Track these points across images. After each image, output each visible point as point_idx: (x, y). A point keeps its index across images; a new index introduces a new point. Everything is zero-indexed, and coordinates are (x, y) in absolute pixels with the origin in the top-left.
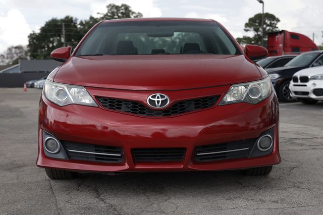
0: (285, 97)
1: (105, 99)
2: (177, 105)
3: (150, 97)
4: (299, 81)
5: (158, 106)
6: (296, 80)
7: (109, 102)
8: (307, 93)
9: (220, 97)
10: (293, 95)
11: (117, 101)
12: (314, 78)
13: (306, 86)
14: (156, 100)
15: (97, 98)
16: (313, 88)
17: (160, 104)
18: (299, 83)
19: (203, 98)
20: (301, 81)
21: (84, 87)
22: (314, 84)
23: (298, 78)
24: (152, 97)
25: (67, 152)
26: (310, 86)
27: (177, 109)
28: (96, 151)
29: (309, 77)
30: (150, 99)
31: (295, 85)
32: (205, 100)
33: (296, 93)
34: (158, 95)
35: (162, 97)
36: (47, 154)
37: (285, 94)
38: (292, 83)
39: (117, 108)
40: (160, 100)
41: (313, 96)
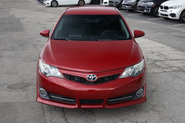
0: (156, 15)
1: (67, 75)
2: (100, 79)
3: (88, 76)
4: (164, 9)
5: (92, 80)
6: (162, 7)
7: (69, 77)
8: (167, 15)
9: (120, 74)
10: (160, 15)
11: (73, 77)
12: (171, 8)
13: (167, 11)
14: (91, 77)
15: (64, 74)
16: (170, 13)
17: (92, 79)
18: (164, 10)
19: (112, 76)
20: (165, 9)
21: (58, 68)
22: (171, 11)
23: (163, 7)
24: (89, 76)
25: (50, 97)
26: (169, 12)
27: (100, 81)
28: (63, 98)
29: (169, 7)
30: (88, 77)
31: (161, 10)
32: (113, 76)
33: (162, 14)
34: (92, 75)
35: (94, 76)
36: (41, 97)
37: (156, 13)
38: (160, 9)
39: (73, 80)
40: (93, 77)
41: (170, 17)
